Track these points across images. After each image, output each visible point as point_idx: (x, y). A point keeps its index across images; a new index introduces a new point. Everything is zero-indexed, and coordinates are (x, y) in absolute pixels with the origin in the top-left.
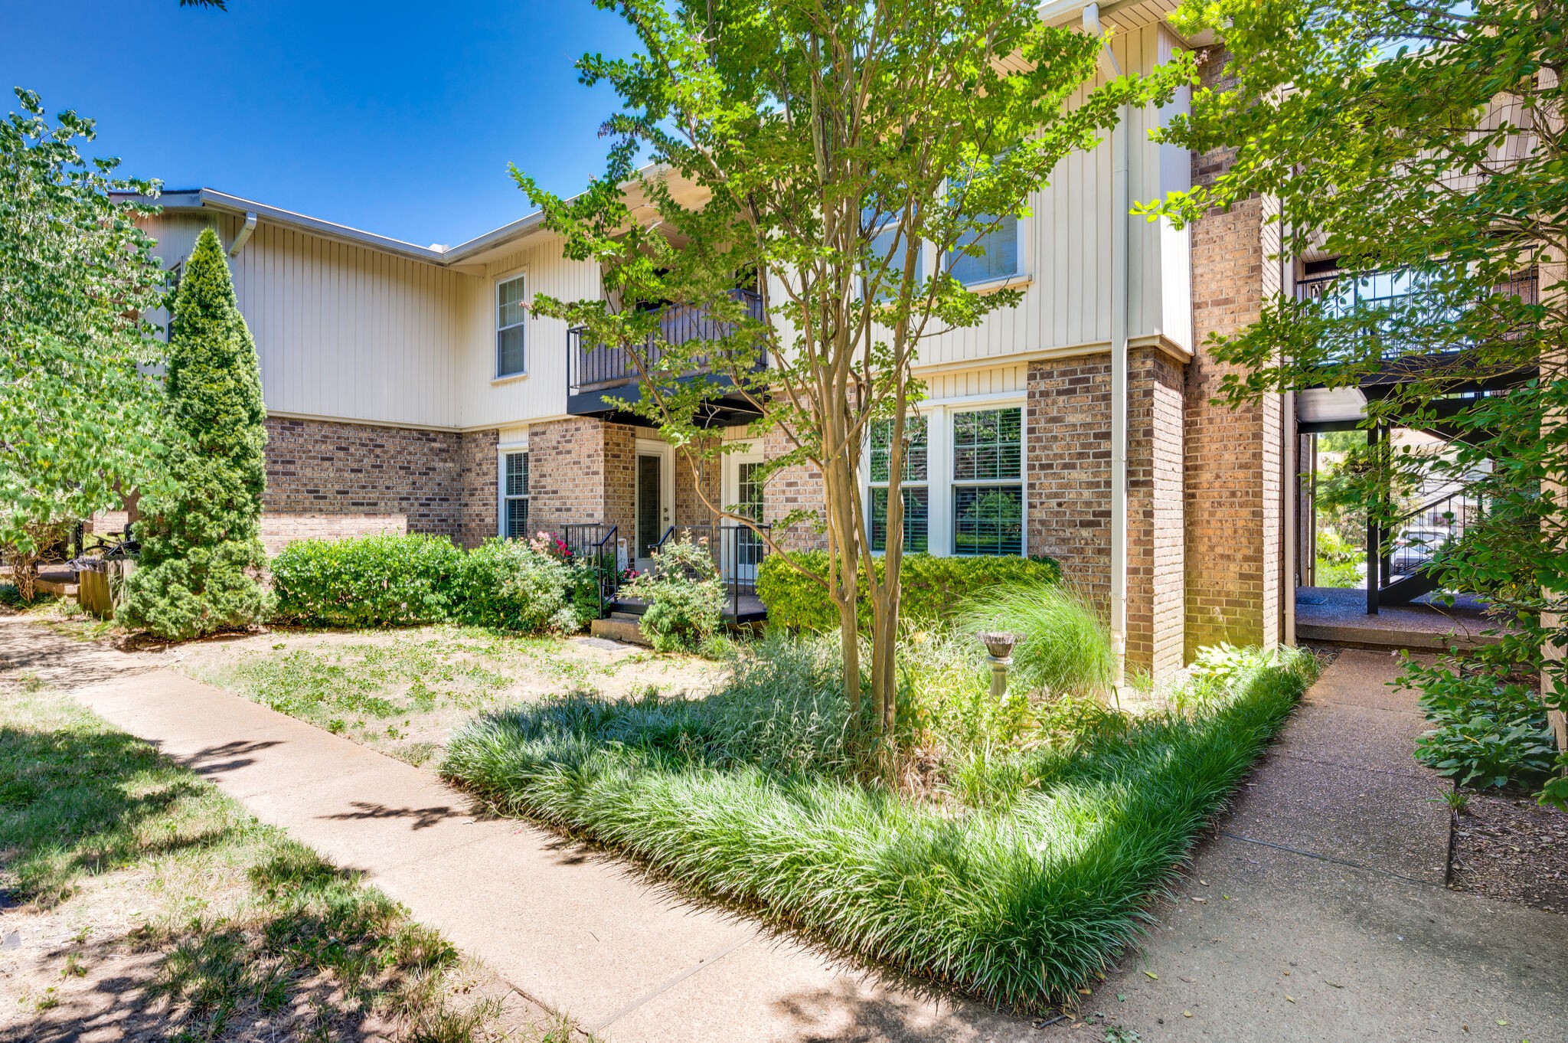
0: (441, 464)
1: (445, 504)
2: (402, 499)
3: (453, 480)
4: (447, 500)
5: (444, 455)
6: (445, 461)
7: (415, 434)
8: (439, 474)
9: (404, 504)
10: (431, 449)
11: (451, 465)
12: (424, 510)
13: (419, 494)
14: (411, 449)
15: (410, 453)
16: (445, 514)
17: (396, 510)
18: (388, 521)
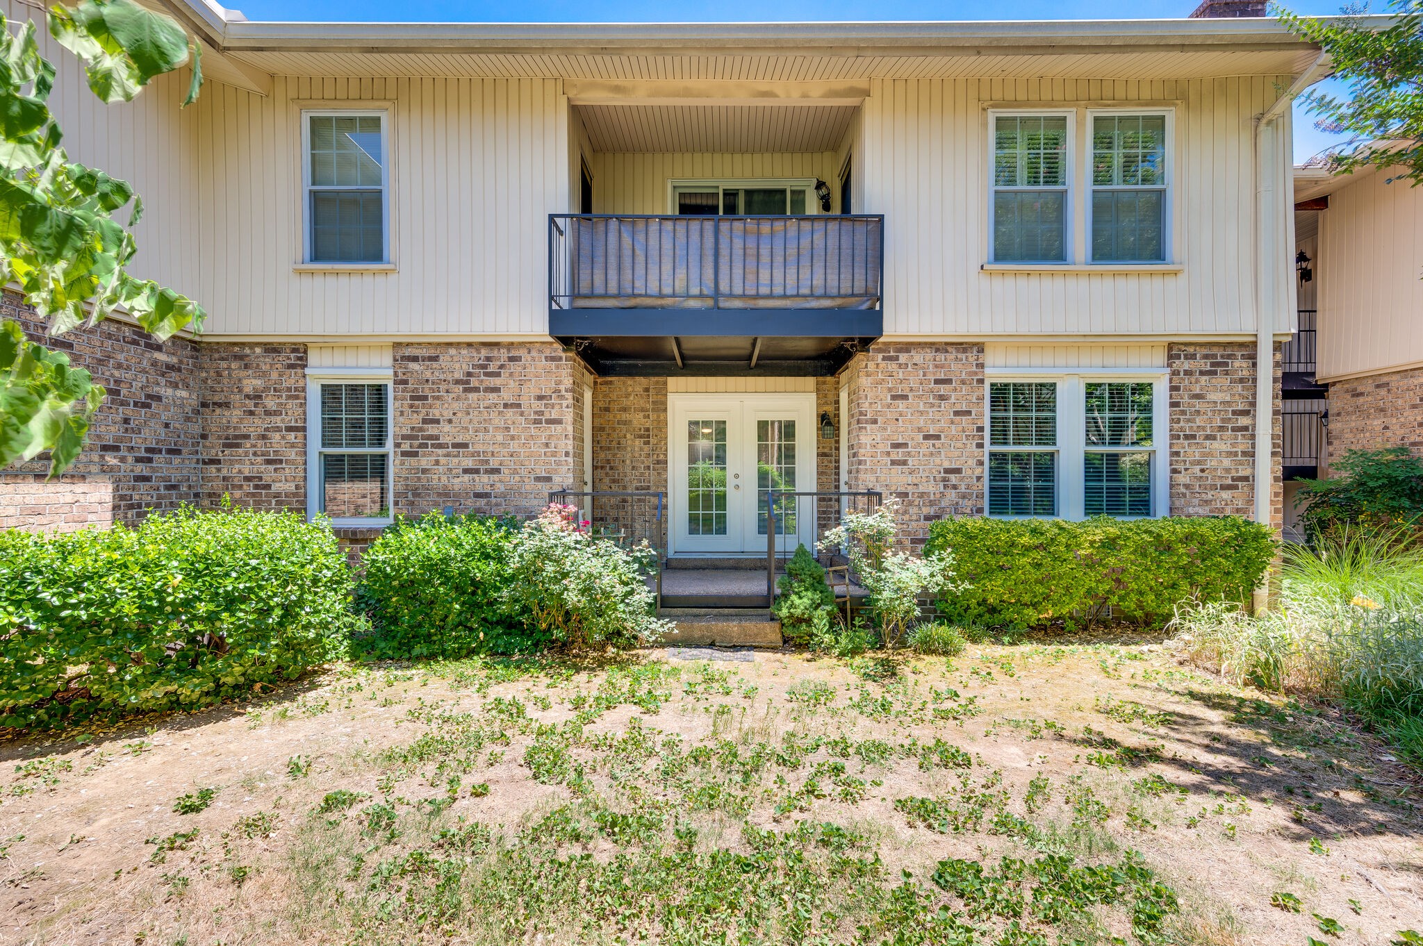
0: (170, 391)
1: (176, 460)
2: (105, 448)
3: (188, 419)
4: (176, 452)
5: (174, 376)
6: (176, 386)
7: (127, 332)
8: (167, 408)
9: (111, 460)
10: (154, 363)
11: (184, 394)
12: (141, 469)
13: (136, 441)
14: (121, 357)
15: (119, 366)
16: (175, 477)
17: (95, 469)
18: (80, 488)
